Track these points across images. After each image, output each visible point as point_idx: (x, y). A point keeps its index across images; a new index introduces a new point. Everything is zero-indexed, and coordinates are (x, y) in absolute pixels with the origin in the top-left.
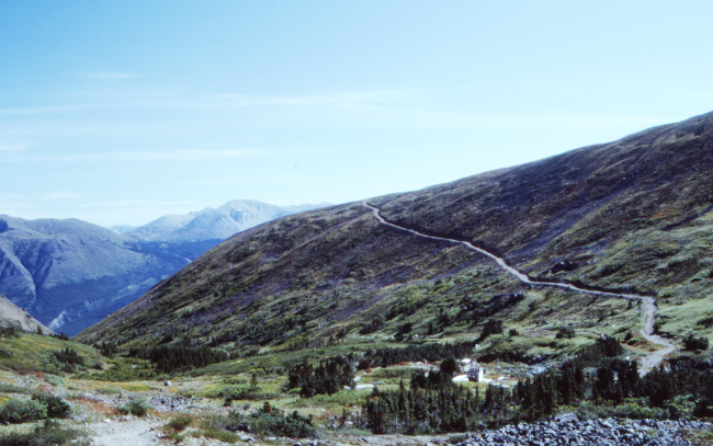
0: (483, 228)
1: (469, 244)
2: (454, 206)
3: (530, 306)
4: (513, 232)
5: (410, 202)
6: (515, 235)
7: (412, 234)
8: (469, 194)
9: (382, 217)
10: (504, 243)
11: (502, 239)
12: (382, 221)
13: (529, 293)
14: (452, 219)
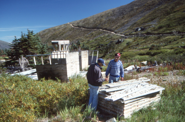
0: (106, 24)
1: (101, 30)
2: (96, 19)
3: (127, 44)
4: (117, 24)
5: (82, 20)
6: (118, 25)
7: (82, 29)
8: (102, 15)
9: (73, 25)
10: (114, 28)
11: (113, 26)
12: (73, 26)
13: (126, 39)
14: (96, 23)
